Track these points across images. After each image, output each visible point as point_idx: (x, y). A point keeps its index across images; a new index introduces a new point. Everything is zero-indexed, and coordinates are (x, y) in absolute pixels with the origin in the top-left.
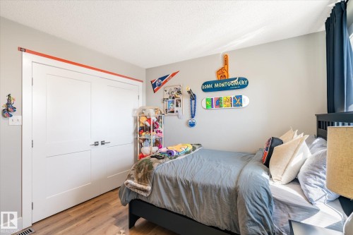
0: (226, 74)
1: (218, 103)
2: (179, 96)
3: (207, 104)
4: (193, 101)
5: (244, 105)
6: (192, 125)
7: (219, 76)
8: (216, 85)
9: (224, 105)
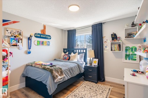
0: (45, 32)
1: (42, 43)
2: (20, 36)
3: (37, 43)
4: (30, 41)
5: (50, 45)
6: (29, 53)
7: (43, 33)
8: (42, 36)
9: (44, 44)
